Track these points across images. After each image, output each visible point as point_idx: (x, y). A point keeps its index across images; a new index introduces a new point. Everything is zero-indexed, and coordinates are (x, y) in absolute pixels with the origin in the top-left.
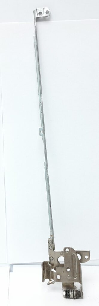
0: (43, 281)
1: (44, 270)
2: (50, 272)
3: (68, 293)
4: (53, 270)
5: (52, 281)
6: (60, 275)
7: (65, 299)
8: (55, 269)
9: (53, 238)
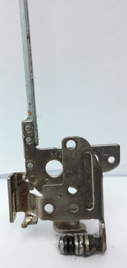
0: (12, 220)
1: (14, 193)
2: (29, 197)
3: (71, 243)
4: (35, 192)
5: (32, 216)
6: (53, 204)
7: (63, 257)
8: (40, 190)
9: (35, 118)
